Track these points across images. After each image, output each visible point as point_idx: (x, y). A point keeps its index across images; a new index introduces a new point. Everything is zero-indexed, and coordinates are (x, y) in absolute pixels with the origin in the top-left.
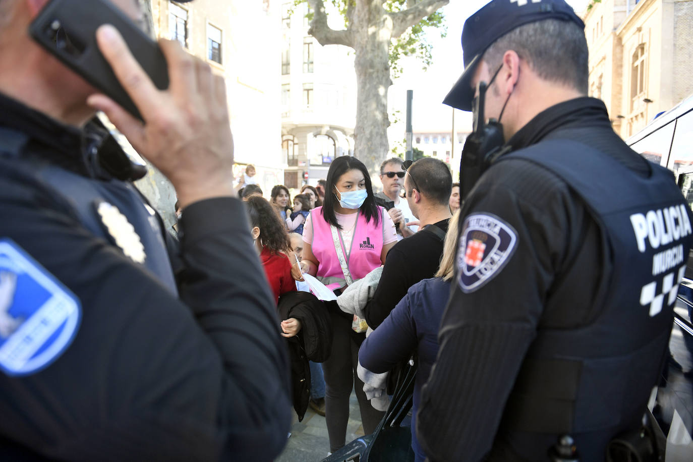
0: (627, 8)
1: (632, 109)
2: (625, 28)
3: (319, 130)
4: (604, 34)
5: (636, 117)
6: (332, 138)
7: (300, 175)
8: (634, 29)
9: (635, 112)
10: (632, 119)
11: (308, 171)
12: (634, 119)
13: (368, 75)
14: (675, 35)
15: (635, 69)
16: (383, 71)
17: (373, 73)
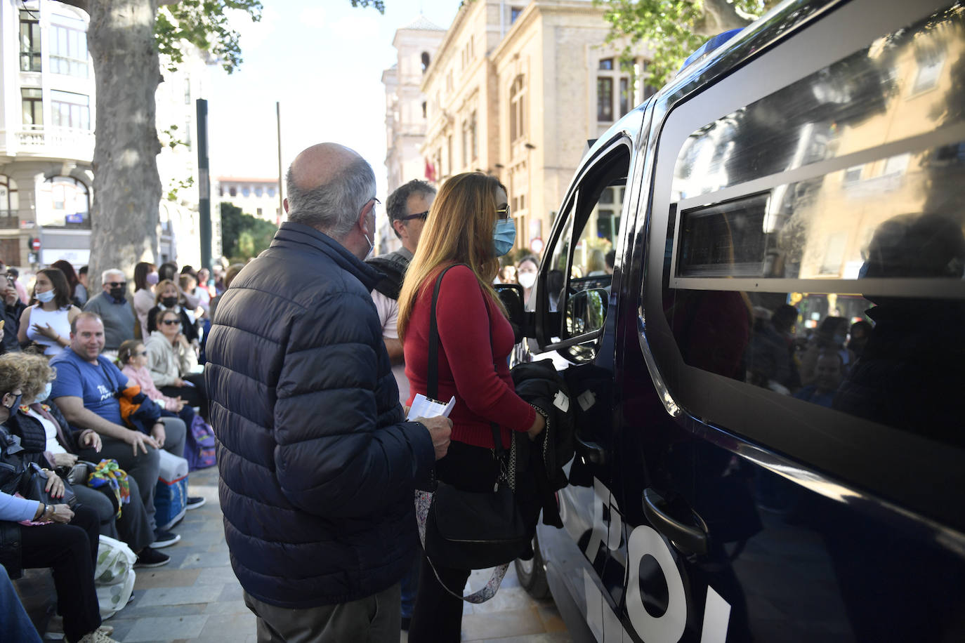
0: (500, 28)
1: (512, 157)
2: (500, 53)
3: (56, 168)
4: (476, 59)
5: (518, 166)
6: (82, 182)
7: (24, 244)
8: (510, 55)
9: (516, 162)
10: (512, 169)
11: (40, 237)
12: (515, 169)
13: (114, 59)
14: (557, 67)
15: (513, 107)
16: (143, 55)
17: (124, 56)
